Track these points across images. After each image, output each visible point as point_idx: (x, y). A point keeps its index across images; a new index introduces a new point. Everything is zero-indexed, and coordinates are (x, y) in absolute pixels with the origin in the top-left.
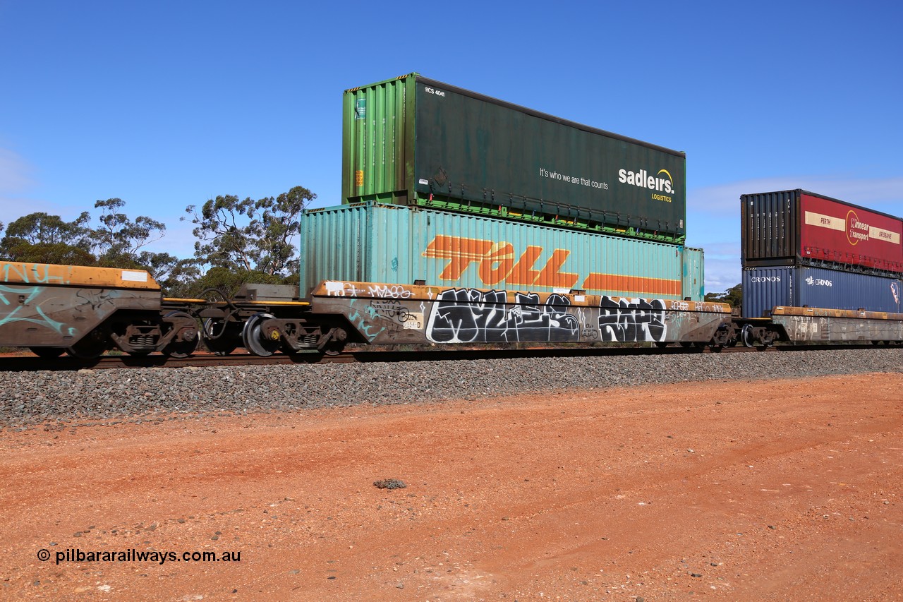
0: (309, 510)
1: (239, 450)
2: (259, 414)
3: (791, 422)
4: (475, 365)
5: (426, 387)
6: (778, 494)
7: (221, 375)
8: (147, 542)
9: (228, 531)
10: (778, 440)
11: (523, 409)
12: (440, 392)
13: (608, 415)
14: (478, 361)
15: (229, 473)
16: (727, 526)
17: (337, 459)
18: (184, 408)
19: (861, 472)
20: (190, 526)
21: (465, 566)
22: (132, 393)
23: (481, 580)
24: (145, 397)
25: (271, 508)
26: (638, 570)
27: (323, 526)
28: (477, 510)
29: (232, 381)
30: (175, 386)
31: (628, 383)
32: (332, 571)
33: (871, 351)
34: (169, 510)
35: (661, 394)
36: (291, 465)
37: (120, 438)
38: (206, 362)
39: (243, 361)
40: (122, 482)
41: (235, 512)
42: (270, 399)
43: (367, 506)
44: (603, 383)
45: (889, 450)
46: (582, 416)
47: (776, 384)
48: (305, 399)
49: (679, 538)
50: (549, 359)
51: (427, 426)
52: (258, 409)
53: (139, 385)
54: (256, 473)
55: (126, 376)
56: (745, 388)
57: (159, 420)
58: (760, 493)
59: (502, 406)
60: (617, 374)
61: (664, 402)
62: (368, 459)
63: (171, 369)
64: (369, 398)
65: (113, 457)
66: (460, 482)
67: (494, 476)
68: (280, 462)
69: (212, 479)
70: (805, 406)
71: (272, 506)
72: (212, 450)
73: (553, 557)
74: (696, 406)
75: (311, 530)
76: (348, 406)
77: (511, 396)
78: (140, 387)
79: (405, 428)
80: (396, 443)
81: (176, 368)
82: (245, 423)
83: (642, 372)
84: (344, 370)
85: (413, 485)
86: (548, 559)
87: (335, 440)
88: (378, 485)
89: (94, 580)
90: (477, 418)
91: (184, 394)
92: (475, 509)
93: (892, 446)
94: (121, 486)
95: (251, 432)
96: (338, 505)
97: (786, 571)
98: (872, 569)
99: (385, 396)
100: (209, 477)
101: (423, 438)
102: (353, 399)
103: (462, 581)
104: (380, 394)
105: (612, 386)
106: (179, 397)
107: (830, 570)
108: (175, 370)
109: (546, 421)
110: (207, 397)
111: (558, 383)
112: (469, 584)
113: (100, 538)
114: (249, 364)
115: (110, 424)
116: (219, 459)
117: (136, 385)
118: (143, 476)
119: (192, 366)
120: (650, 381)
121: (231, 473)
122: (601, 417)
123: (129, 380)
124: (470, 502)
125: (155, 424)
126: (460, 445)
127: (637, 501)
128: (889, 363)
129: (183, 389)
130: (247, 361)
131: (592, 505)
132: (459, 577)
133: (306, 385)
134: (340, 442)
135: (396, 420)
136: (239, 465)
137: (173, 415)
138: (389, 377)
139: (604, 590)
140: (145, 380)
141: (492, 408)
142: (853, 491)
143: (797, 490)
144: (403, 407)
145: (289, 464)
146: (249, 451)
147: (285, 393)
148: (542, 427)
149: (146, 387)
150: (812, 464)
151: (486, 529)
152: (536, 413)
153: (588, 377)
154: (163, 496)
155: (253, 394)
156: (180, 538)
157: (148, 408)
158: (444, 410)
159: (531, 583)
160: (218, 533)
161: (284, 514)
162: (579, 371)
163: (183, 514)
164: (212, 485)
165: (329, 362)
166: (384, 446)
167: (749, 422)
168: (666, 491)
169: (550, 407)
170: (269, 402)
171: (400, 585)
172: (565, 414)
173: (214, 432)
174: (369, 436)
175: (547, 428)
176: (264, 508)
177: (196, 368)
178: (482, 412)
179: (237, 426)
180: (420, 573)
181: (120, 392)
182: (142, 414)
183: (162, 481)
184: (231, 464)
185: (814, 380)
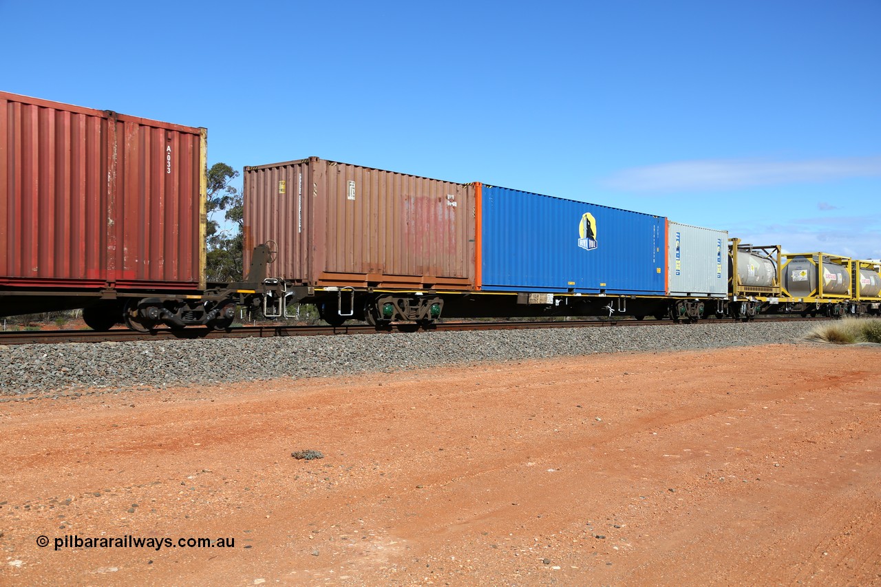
0: (226, 481)
1: (157, 424)
2: (179, 388)
3: (693, 392)
4: (393, 339)
5: (345, 361)
6: (679, 459)
7: (140, 350)
8: (62, 516)
9: (144, 503)
10: (681, 409)
11: (439, 381)
12: (359, 365)
13: (520, 386)
14: (396, 334)
15: (146, 447)
16: (631, 490)
17: (256, 431)
18: (103, 382)
19: (756, 437)
20: (106, 500)
21: (380, 533)
22: (49, 368)
23: (395, 546)
24: (62, 373)
25: (189, 480)
26: (546, 532)
27: (240, 497)
28: (393, 479)
29: (151, 355)
30: (93, 361)
31: (541, 356)
32: (248, 540)
33: (768, 324)
34: (85, 484)
35: (572, 365)
36: (209, 438)
37: (35, 413)
38: (124, 337)
39: (163, 336)
40: (37, 458)
41: (152, 484)
42: (189, 374)
43: (285, 477)
44: (516, 355)
45: (781, 416)
46: (496, 387)
47: (680, 355)
48: (225, 372)
49: (585, 502)
50: (465, 333)
51: (345, 398)
52: (178, 383)
53: (55, 360)
54: (174, 446)
55: (43, 352)
56: (651, 359)
57: (76, 395)
58: (662, 459)
59: (419, 379)
60: (530, 347)
61: (575, 373)
62: (286, 431)
63: (88, 344)
64: (290, 372)
65: (27, 433)
66: (376, 452)
67: (410, 445)
68: (199, 434)
69: (129, 453)
70: (707, 376)
71: (190, 477)
72: (130, 424)
73: (465, 523)
74: (605, 377)
75: (228, 501)
76: (267, 380)
77: (428, 369)
78: (57, 363)
79: (324, 401)
80: (315, 415)
81: (94, 343)
82: (164, 397)
83: (555, 345)
84: (263, 344)
85: (330, 455)
86: (460, 524)
87: (254, 412)
88: (296, 456)
89: (5, 556)
90: (394, 390)
91: (102, 369)
92: (390, 477)
93: (784, 412)
94: (36, 460)
95: (170, 405)
96: (256, 476)
97: (684, 530)
98: (761, 527)
99: (304, 369)
100: (126, 451)
101: (341, 410)
102: (273, 372)
103: (376, 547)
104: (299, 368)
105: (526, 358)
106: (97, 373)
107: (724, 529)
108: (93, 345)
109: (461, 392)
110: (125, 371)
111: (474, 355)
112: (382, 550)
113: (13, 513)
114: (169, 338)
115: (25, 400)
116: (137, 432)
117: (52, 360)
118: (59, 451)
119: (111, 341)
120: (561, 353)
121: (149, 446)
122: (514, 388)
123: (46, 355)
124: (386, 472)
125: (72, 399)
126: (377, 416)
127: (546, 468)
128: (783, 335)
129: (101, 364)
130: (167, 335)
131: (503, 472)
132: (373, 544)
133: (226, 360)
134: (259, 415)
135: (314, 393)
136: (157, 439)
137: (92, 391)
138: (309, 351)
139: (512, 553)
140: (62, 355)
141: (409, 380)
142: (747, 455)
143: (697, 455)
144: (322, 380)
145: (207, 436)
146: (168, 425)
147: (204, 367)
148: (458, 398)
149: (63, 362)
150: (711, 430)
151: (401, 497)
152: (452, 384)
153: (502, 350)
154: (79, 470)
155: (173, 368)
156: (95, 512)
157: (65, 383)
158: (362, 382)
159: (443, 548)
160: (135, 506)
161: (202, 486)
162: (494, 344)
163: (99, 487)
164: (130, 458)
165: (249, 336)
166: (303, 418)
167: (654, 391)
168: (574, 458)
169: (465, 379)
170: (189, 376)
171: (315, 552)
172: (480, 385)
173: (133, 406)
174: (288, 408)
175: (462, 399)
176: (182, 480)
177: (115, 343)
178: (399, 384)
179: (157, 399)
180: (335, 541)
181: (36, 368)
182: (59, 389)
183: (78, 455)
184: (149, 438)
185: (715, 351)
